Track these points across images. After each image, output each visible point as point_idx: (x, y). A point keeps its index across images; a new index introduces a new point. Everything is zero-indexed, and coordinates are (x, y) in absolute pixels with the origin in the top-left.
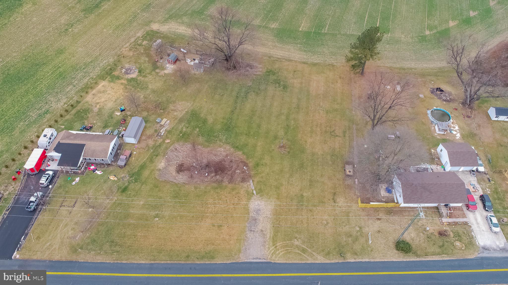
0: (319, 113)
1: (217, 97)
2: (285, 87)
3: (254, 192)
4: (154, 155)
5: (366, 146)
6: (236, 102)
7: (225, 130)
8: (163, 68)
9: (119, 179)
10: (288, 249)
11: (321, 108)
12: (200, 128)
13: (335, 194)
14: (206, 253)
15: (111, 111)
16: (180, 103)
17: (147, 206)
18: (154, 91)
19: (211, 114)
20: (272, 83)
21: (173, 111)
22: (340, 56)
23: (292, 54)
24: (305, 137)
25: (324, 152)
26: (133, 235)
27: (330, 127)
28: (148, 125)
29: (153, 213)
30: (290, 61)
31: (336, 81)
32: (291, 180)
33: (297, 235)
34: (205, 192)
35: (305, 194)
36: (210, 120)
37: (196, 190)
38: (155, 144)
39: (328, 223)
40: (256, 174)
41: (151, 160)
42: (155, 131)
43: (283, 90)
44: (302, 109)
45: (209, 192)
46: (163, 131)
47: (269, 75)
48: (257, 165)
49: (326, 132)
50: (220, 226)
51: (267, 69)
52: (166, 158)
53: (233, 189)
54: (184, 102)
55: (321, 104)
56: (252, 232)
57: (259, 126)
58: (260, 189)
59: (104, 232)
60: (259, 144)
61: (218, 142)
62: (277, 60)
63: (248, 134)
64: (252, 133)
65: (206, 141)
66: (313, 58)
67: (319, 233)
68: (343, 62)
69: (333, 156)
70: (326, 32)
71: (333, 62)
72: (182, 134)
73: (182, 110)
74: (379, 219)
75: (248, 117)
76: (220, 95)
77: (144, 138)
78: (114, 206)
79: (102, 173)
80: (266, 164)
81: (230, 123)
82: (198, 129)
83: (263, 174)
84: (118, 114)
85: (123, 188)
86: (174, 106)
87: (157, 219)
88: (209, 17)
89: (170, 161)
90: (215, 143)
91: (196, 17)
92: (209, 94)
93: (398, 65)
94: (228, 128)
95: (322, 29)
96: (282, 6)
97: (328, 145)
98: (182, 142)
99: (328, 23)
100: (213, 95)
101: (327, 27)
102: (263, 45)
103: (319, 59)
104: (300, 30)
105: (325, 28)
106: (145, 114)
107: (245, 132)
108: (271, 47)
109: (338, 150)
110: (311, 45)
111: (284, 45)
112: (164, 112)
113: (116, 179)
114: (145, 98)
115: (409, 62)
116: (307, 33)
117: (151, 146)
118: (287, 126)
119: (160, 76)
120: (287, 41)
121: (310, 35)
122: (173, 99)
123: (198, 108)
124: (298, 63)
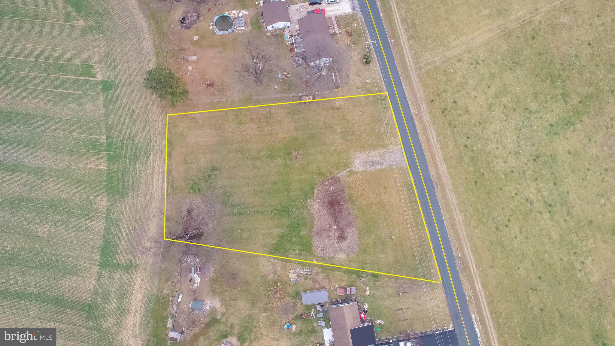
0: (243, 131)
1: (245, 235)
2: (214, 169)
3: (348, 170)
4: (334, 267)
5: (276, 87)
6: (249, 213)
7: (288, 213)
8: (214, 311)
9: (367, 286)
10: (389, 135)
11: (237, 130)
12: (291, 238)
13: (333, 109)
14: (409, 190)
15: (292, 337)
16: (263, 270)
17: (385, 250)
18: (253, 304)
19: (271, 233)
20: (211, 184)
21: (277, 273)
22: (148, 118)
23: (156, 170)
24: (279, 139)
25: (292, 122)
26: (411, 248)
27: (260, 119)
28: (301, 289)
29: (389, 242)
30: (169, 171)
32: (329, 144)
33: (377, 131)
34: (359, 208)
35: (340, 131)
36: (279, 231)
37: (359, 217)
38: (321, 272)
39: (361, 111)
40: (330, 173)
42: (306, 279)
43: (218, 170)
44: (243, 147)
45: (357, 206)
46: (305, 272)
47: (199, 189)
48: (320, 174)
49: (267, 122)
50: (385, 188)
51: (189, 193)
52: (335, 254)
53: (350, 187)
54: (261, 267)
55: (230, 130)
56: (384, 163)
57: (275, 183)
58: (344, 166)
59: (415, 272)
60: (297, 178)
61: (304, 215)
62: (172, 186)
63: (288, 191)
64: (285, 187)
65: (305, 227)
66: (159, 147)
67: (371, 116)
69: (294, 114)
70: (105, 137)
71: (160, 124)
72: (303, 252)
73: (272, 264)
74: (348, 76)
75: (265, 197)
76: (241, 233)
77: (317, 286)
79: (365, 304)
80: (317, 167)
81: (278, 211)
82: (293, 240)
83: (329, 167)
84: (294, 327)
85: (373, 278)
86: (269, 274)
87: (393, 237)
88: (97, 292)
89: (337, 251)
90: (306, 218)
91: (103, 310)
92: (243, 244)
93: (152, 58)
94: (285, 211)
95: (99, 142)
96: (53, 200)
97: (283, 119)
98: (314, 248)
99: (84, 136)
100: (244, 240)
101: (93, 136)
102: (146, 208)
103: (160, 139)
104: (107, 168)
105: (96, 139)
106: (287, 299)
107: (285, 194)
108: (147, 197)
109: (287, 110)
110: (134, 151)
111: (141, 183)
112: (280, 281)
113: (368, 288)
114: (265, 310)
115: (144, 47)
116: (111, 159)
117: (324, 275)
118: (268, 157)
119: (227, 309)
120: (132, 181)
121: (115, 155)
122: (259, 279)
123: (265, 249)
124: (171, 162)
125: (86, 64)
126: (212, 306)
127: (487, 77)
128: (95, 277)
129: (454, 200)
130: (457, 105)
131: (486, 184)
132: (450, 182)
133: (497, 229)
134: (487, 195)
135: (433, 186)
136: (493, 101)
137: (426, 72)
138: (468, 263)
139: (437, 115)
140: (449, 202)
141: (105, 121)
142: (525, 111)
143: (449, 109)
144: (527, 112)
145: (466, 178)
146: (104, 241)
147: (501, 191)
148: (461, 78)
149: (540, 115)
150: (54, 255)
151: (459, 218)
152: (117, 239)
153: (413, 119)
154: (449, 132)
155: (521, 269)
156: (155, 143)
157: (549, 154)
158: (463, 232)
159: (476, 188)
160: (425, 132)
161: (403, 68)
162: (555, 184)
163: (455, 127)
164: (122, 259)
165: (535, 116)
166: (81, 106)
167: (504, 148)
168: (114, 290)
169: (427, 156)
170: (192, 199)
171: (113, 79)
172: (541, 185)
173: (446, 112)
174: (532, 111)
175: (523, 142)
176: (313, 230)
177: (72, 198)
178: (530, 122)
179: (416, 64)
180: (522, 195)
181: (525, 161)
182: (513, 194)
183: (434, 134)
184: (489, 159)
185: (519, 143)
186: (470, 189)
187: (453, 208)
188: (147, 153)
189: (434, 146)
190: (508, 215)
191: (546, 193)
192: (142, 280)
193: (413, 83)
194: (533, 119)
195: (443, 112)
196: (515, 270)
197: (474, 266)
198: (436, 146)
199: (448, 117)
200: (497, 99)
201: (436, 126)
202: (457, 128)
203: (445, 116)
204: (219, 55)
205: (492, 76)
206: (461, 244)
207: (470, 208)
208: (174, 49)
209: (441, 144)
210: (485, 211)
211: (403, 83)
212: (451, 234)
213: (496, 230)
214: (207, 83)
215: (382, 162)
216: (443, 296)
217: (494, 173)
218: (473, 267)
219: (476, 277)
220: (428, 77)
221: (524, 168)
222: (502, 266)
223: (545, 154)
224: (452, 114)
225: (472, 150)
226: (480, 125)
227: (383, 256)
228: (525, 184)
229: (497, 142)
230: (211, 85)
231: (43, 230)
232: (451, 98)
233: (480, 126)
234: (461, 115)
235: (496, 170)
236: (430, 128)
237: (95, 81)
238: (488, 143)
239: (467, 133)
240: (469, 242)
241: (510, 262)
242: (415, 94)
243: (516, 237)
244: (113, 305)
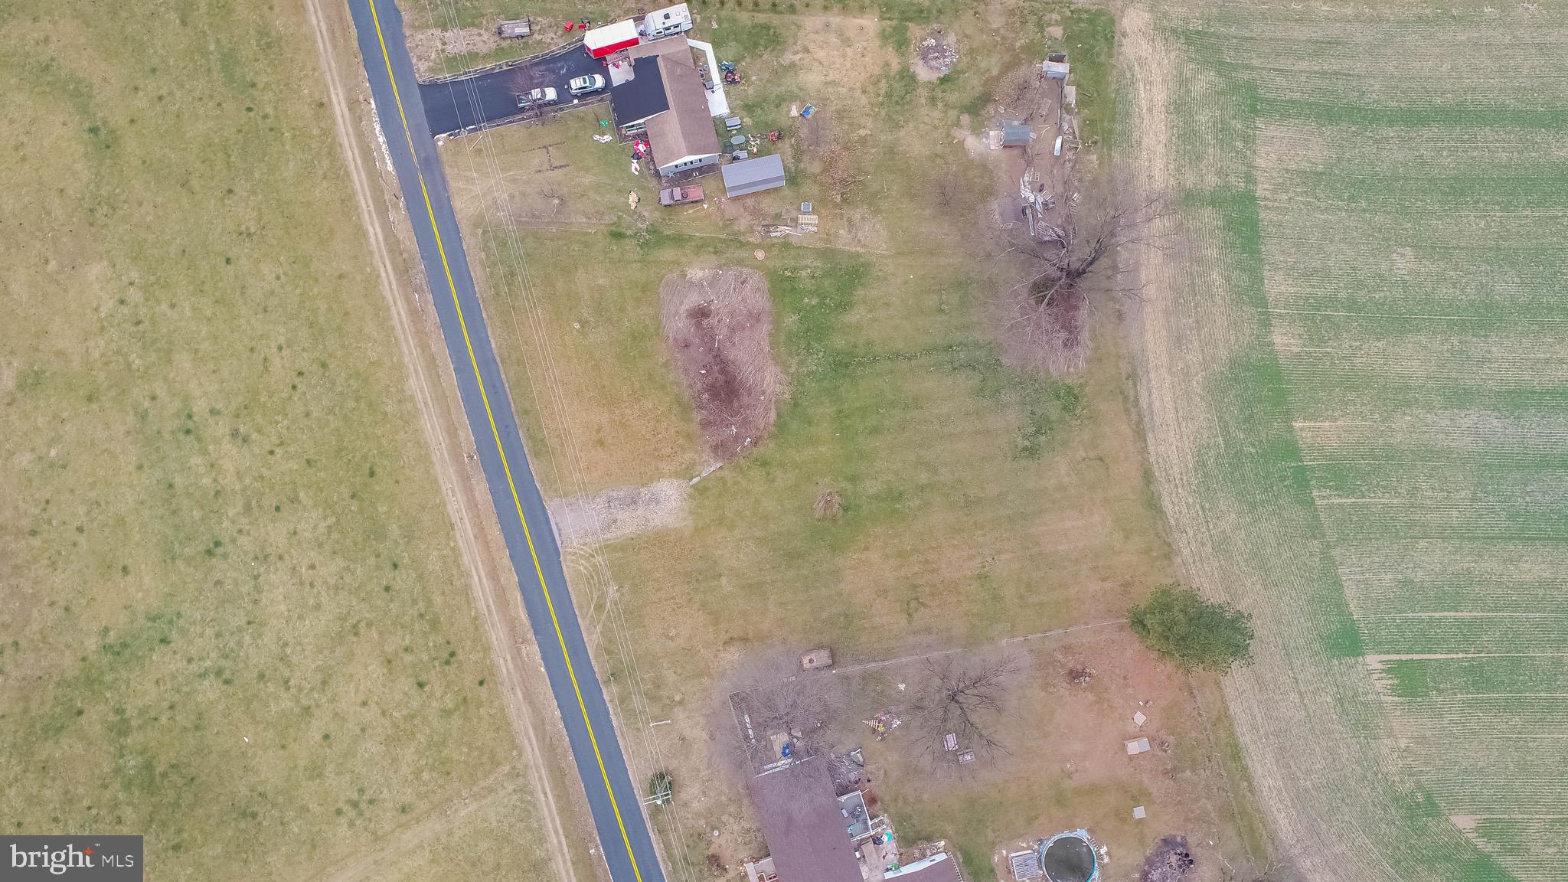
0: (972, 558)
1: (931, 301)
2: (1031, 452)
3: (696, 480)
4: (715, 247)
5: (902, 687)
6: (928, 352)
7: (834, 362)
8: (978, 129)
9: (634, 212)
10: (596, 578)
11: (989, 559)
12: (822, 305)
13: (745, 640)
14: (542, 440)
15: (796, 90)
16: (878, 226)
17: (597, 295)
18: (891, 151)
19: (871, 311)
20: (1033, 413)
21: (847, 223)
23: (1172, 433)
24: (878, 544)
25: (849, 594)
27: (932, 595)
28: (787, 192)
29: (586, 314)
30: (1140, 435)
31: (1108, 578)
32: (748, 543)
33: (627, 586)
34: (663, 387)
35: (724, 580)
36: (851, 317)
37: (661, 367)
38: (744, 234)
39: (672, 639)
40: (741, 469)
41: (701, 247)
42: (776, 214)
43: (1019, 449)
44: (967, 515)
45: (667, 394)
46: (782, 231)
47: (1058, 397)
49: (915, 587)
50: (601, 443)
51: (1081, 385)
52: (715, 276)
53: (689, 436)
54: (884, 233)
55: (1003, 557)
56: (607, 505)
57: (875, 431)
58: (706, 489)
60: (822, 449)
61: (796, 359)
62: (1126, 399)
63: (841, 415)
64: (849, 422)
65: (790, 332)
66: (1177, 493)
67: (644, 626)
68: (1197, 580)
69: (846, 616)
70: (1318, 502)
71: (1186, 552)
72: (789, 274)
73: (859, 241)
74: (712, 736)
75: (895, 395)
76: (941, 305)
77: (750, 202)
78: (579, 237)
79: (637, 173)
80: (773, 480)
81: (860, 364)
82: (817, 300)
83: (744, 483)
84: (794, 112)
85: (621, 230)
86: (863, 218)
87: (577, 326)
88: (1246, 142)
89: (710, 285)
90: (790, 354)
91: (1225, 106)
92: (933, 278)
93: (1248, 739)
94: (843, 365)
95: (1330, 488)
96: (1402, 333)
97: (874, 600)
98: (767, 285)
99: (1371, 498)
100: (932, 288)
101: (1349, 501)
102: (1179, 339)
103: (1180, 512)
104: (1294, 424)
105: (1340, 496)
106: (815, 167)
107: (846, 406)
108: (1181, 365)
109: (866, 625)
110: (1237, 475)
111: (1202, 398)
112: (836, 205)
113: (633, 208)
114: (863, 141)
115: (1275, 769)
116: (1290, 449)
117: (736, 228)
118: (901, 494)
119: (948, 135)
120: (1226, 400)
121: (1282, 460)
122: (885, 205)
123: (880, 274)
124: (1139, 457)
125: (1419, 700)
126: (984, 140)
127: (330, 767)
128: (1259, 172)
129: (429, 426)
130: (416, 677)
131: (348, 472)
132: (438, 469)
133: (324, 365)
134: (345, 444)
135: (480, 454)
136: (316, 696)
137: (499, 764)
138: (398, 280)
139: (469, 643)
140: (440, 420)
141: (1328, 546)
142: (233, 674)
143: (437, 663)
144: (227, 675)
145: (397, 482)
146: (1259, 251)
147: (309, 457)
148: (403, 756)
149: (194, 667)
150: (1364, 211)
151: (417, 385)
152: (1229, 260)
153: (533, 626)
154: (438, 600)
155: (271, 277)
156: (1191, 501)
157: (179, 562)
158: (407, 352)
159: (372, 459)
160: (501, 595)
161: (563, 775)
162: (171, 486)
163: (421, 616)
164: (1208, 217)
165: (208, 663)
166: (1400, 577)
167: (294, 569)
168: (1211, 150)
169: (495, 533)
170: (1072, 370)
171: (1337, 663)
172: (206, 481)
173: (446, 656)
174: (212, 676)
175: (244, 589)
176: (770, 327)
177: (1358, 344)
178: (221, 646)
179: (525, 786)
180: (257, 450)
181: (243, 540)
182: (279, 451)
183: (477, 592)
184: (335, 536)
185: (255, 587)
186: (387, 456)
187: (431, 406)
188: (1206, 475)
189: (478, 558)
190: (296, 398)
191: (197, 460)
192: (1150, 177)
193: (535, 729)
194: (213, 655)
195: (452, 654)
196: (285, 274)
197: (383, 275)
198: (473, 561)
199: (440, 640)
200: (305, 702)
201: (473, 614)
202: (416, 614)
203: (448, 643)
204: (1068, 766)
205: (315, 772)
206: (413, 321)
207: (389, 409)
208: (1193, 770)
209: (459, 566)
210: (351, 404)
211: (561, 725)
212: (439, 346)
213: (328, 362)
214: (1087, 678)
215: (610, 506)
216: (457, 204)
217: (326, 502)
218: (387, 273)
219: (380, 251)
220: (491, 751)
221: (247, 521)
222: (316, 280)
223: (188, 561)
224: (428, 649)
225: (378, 556)
226: (355, 626)
227: (601, 281)
228: (247, 481)
229: (312, 585)
230: (1075, 675)
231: (1405, 262)
232: (431, 695)
233: (357, 624)
234: (406, 650)
235: (321, 510)
236: (488, 606)
237: (1380, 653)
238: (336, 577)
239: (392, 601)
240: (393, 328)
241: (298, 292)
242: (530, 698)
243: (280, 348)
244: (1203, 118)
